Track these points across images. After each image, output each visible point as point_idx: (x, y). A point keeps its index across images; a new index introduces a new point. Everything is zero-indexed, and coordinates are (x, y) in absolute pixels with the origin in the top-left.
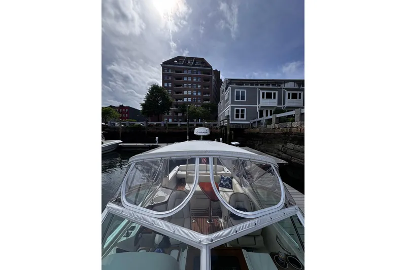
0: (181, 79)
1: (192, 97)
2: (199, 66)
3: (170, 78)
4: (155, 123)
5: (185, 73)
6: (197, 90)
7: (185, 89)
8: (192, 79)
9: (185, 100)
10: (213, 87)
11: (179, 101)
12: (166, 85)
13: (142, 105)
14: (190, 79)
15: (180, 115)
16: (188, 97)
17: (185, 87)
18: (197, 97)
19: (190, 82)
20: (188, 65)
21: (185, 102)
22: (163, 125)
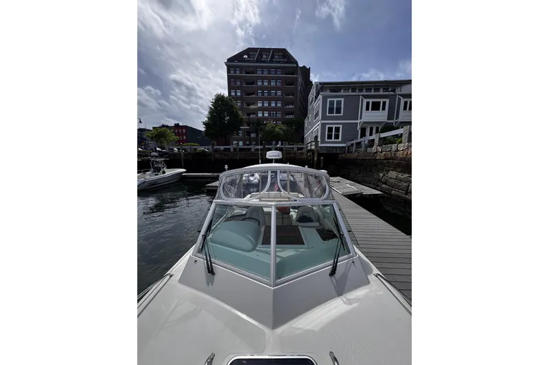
0: (253, 83)
1: (269, 109)
2: (279, 62)
3: (238, 83)
4: (222, 148)
5: (259, 74)
6: (276, 100)
7: (260, 99)
8: (269, 83)
9: (260, 115)
10: (299, 94)
11: (252, 116)
12: (233, 94)
13: (204, 123)
14: (266, 84)
15: (253, 135)
16: (263, 109)
17: (260, 95)
18: (276, 109)
19: (266, 88)
20: (264, 62)
21: (260, 118)
22: (232, 150)
